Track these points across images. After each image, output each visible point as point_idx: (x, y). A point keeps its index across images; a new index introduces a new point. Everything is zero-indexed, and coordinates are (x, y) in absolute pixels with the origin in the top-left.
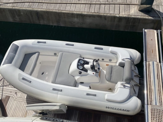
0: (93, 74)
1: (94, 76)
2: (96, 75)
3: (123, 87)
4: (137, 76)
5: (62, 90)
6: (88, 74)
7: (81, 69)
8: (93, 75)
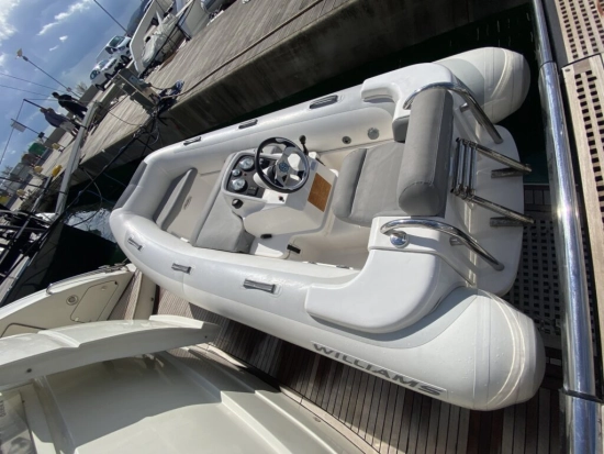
0: (281, 199)
1: (283, 205)
2: (288, 203)
3: (392, 246)
4: (505, 170)
5: (190, 268)
6: (263, 205)
7: (237, 187)
8: (281, 202)
